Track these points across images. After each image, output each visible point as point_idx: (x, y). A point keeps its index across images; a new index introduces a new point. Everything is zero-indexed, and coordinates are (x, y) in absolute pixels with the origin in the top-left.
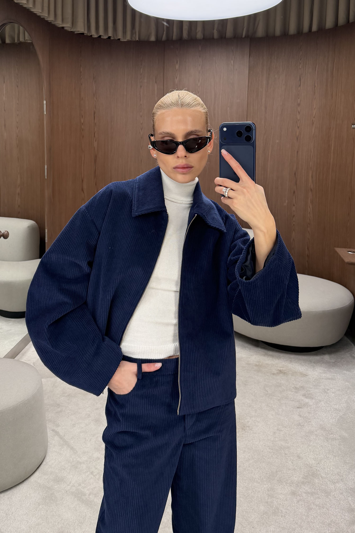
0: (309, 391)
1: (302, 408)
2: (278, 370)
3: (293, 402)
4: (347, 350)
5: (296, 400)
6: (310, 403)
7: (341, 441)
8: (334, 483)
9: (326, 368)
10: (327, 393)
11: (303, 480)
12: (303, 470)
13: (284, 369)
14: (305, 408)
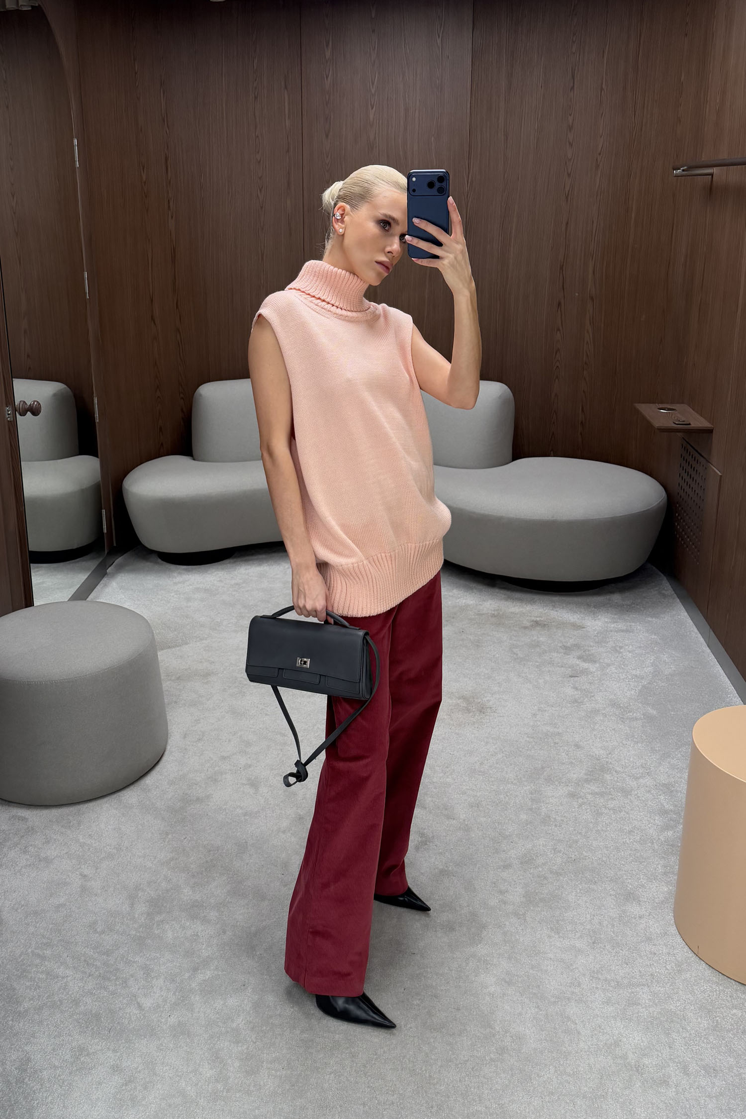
0: (589, 651)
1: (578, 677)
2: (533, 621)
3: (563, 668)
4: (653, 584)
5: (567, 666)
6: (591, 669)
7: (646, 721)
8: (637, 779)
9: (615, 614)
10: (620, 653)
11: (587, 777)
12: (585, 764)
13: (542, 619)
14: (583, 677)
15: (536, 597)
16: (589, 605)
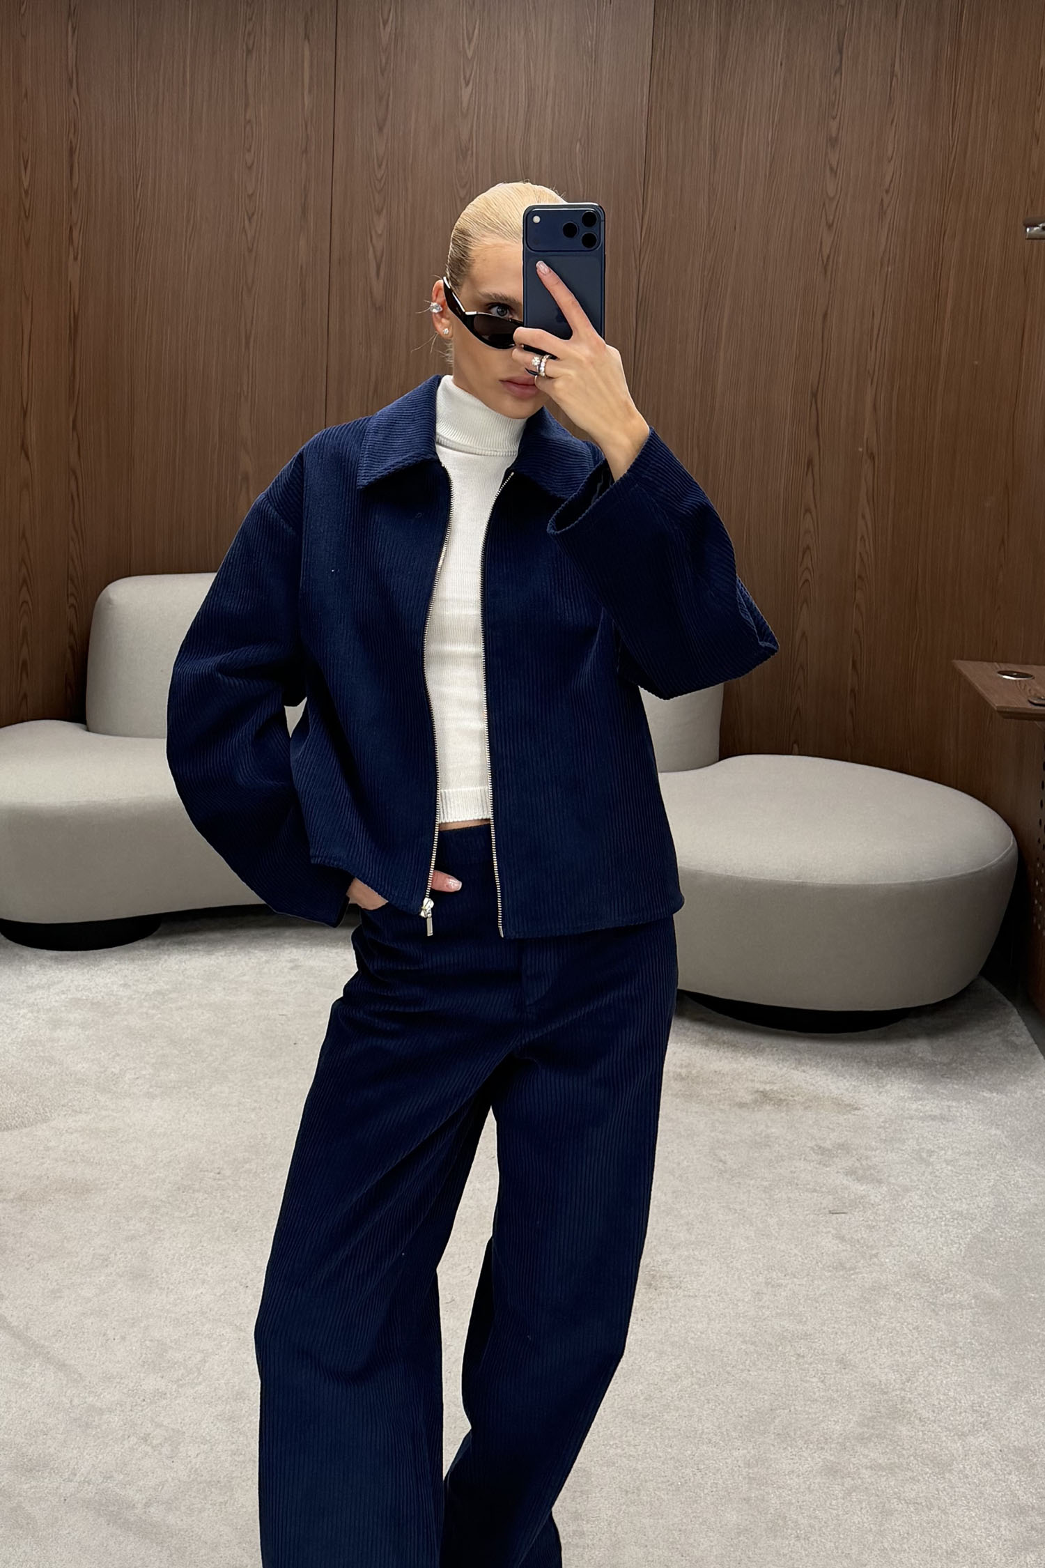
0: (867, 1158)
1: (846, 1213)
2: (757, 1091)
3: (816, 1194)
4: (992, 1022)
5: (824, 1189)
6: (872, 1197)
7: (980, 1311)
8: (962, 1435)
9: (920, 1082)
10: (928, 1164)
11: (861, 1431)
12: (858, 1401)
13: (775, 1089)
14: (856, 1213)
15: (765, 1041)
16: (867, 1062)
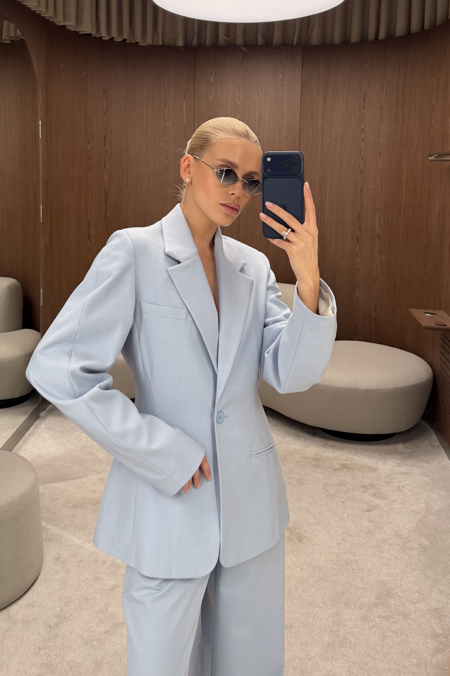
0: (380, 489)
1: (372, 511)
2: (341, 464)
3: (361, 504)
4: (426, 437)
5: (364, 502)
6: (382, 505)
7: (421, 550)
8: (414, 603)
9: (399, 460)
10: (402, 491)
11: (376, 601)
12: (375, 589)
13: (348, 463)
14: (375, 511)
15: (344, 445)
16: (381, 452)
